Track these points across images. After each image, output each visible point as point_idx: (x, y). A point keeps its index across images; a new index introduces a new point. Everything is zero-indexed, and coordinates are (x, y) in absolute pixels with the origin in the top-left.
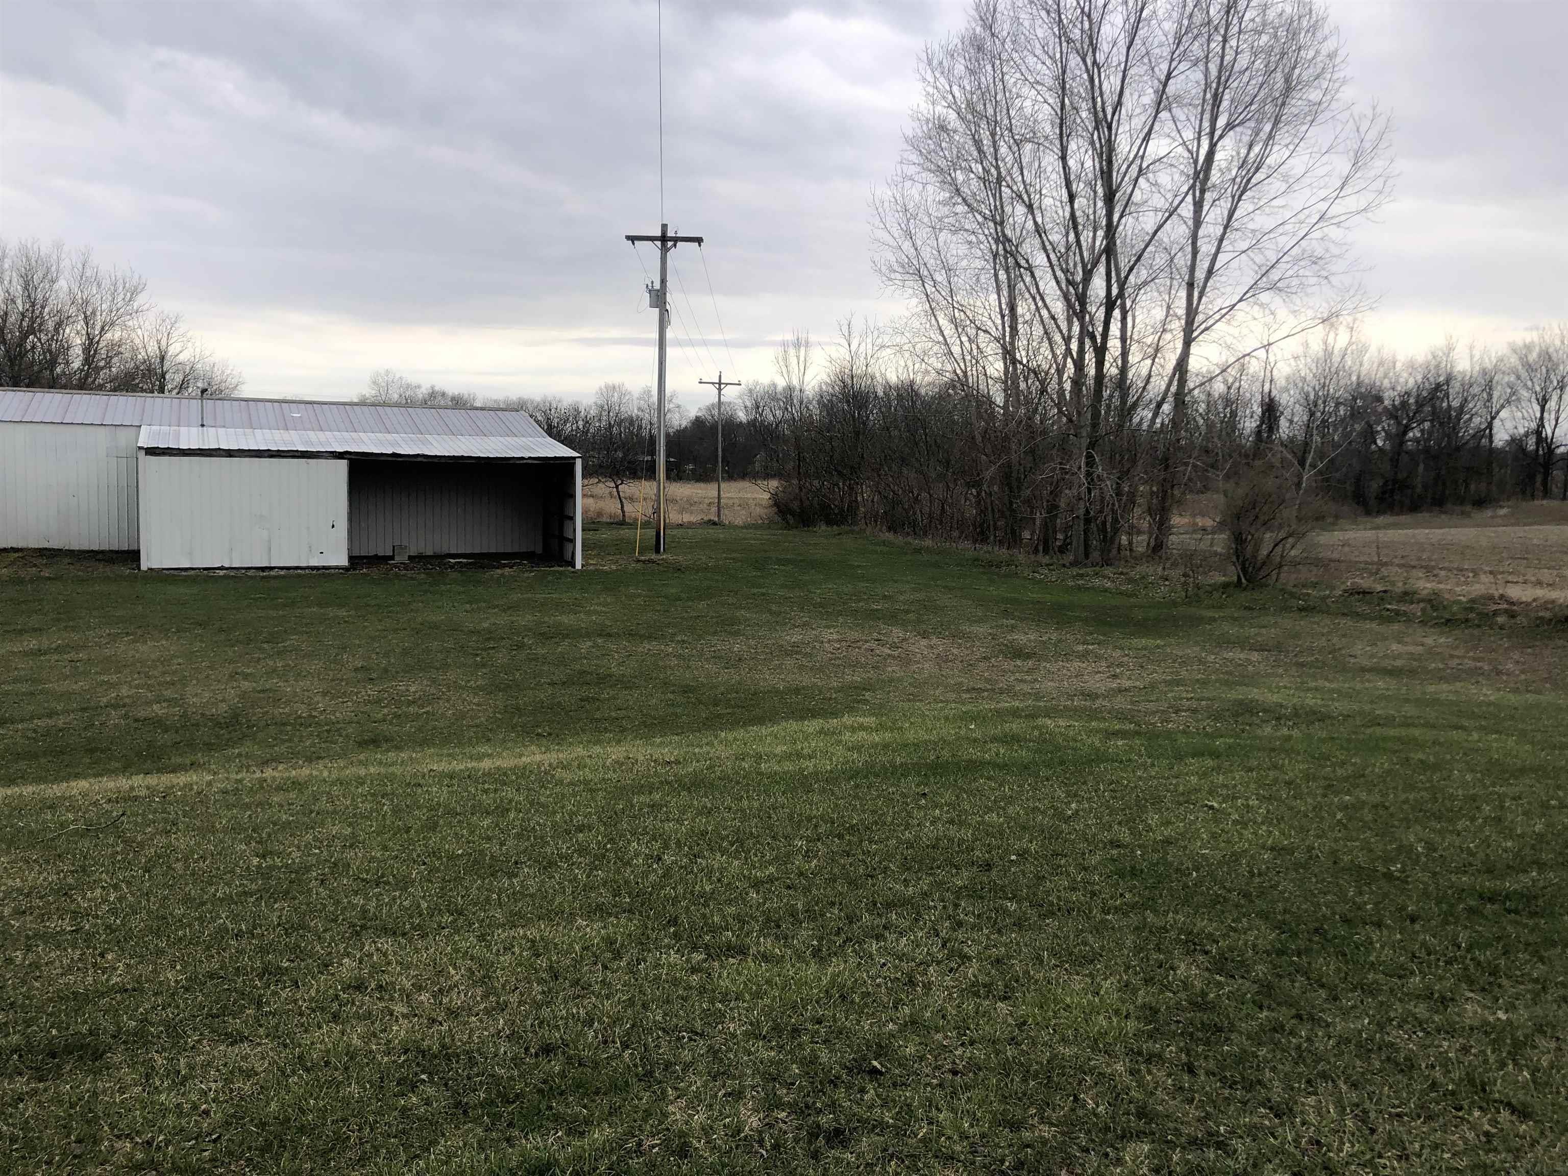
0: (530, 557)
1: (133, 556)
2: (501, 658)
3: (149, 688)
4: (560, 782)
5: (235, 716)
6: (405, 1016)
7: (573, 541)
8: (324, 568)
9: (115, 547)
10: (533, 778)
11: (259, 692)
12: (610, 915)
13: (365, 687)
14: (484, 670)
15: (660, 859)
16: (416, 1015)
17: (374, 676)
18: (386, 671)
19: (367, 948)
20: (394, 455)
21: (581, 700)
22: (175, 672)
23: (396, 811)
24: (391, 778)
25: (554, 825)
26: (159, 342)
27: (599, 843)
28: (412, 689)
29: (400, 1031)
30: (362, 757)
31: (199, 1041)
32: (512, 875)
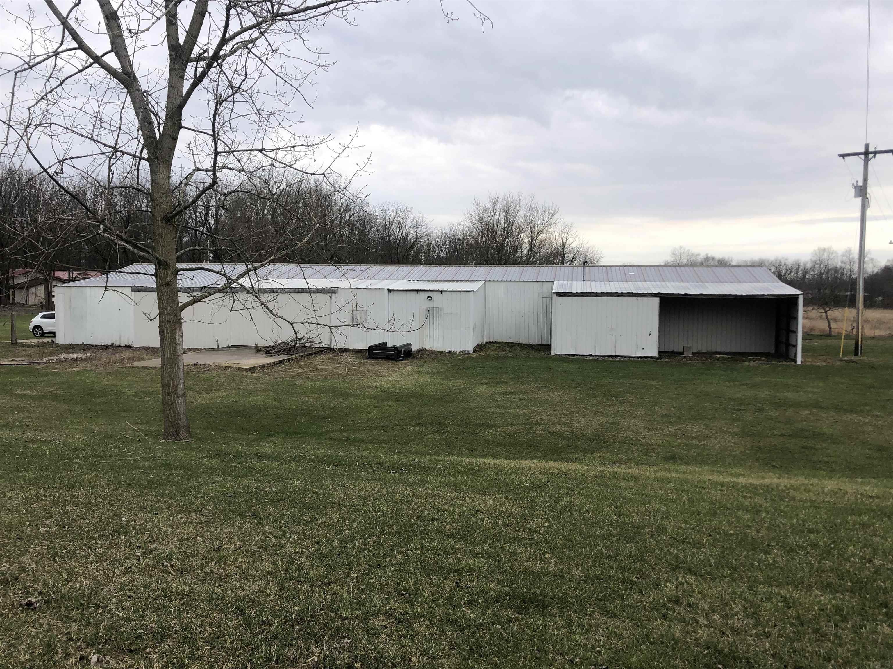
0: (766, 355)
1: (548, 347)
2: (749, 416)
3: (556, 416)
4: (793, 499)
5: (598, 436)
6: (706, 626)
7: (795, 346)
8: (644, 357)
9: (540, 343)
10: (774, 493)
11: (610, 423)
12: (837, 592)
13: (667, 426)
14: (739, 423)
15: (871, 561)
16: (712, 627)
17: (672, 420)
18: (679, 418)
19: (680, 579)
20: (686, 294)
21: (803, 447)
22: (568, 409)
23: (691, 501)
24: (686, 481)
25: (792, 526)
26: (562, 238)
27: (824, 542)
28: (695, 430)
29: (703, 634)
30: (666, 466)
31: (593, 612)
32: (767, 553)
